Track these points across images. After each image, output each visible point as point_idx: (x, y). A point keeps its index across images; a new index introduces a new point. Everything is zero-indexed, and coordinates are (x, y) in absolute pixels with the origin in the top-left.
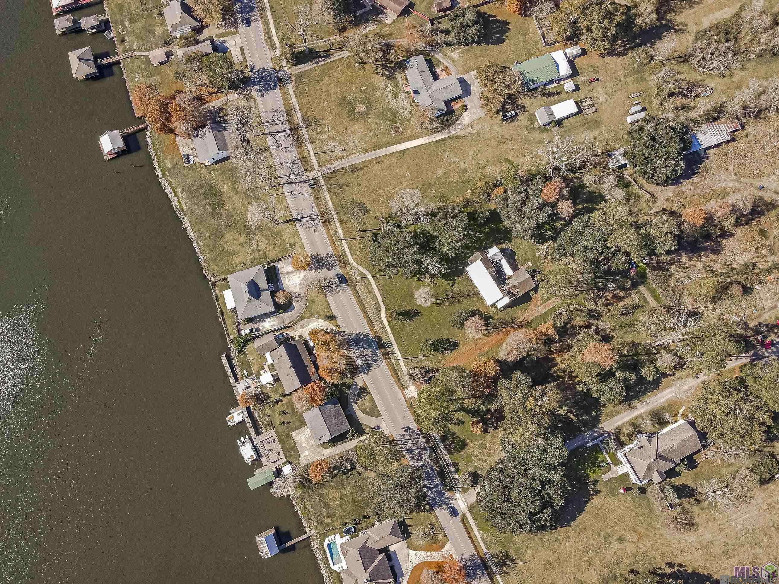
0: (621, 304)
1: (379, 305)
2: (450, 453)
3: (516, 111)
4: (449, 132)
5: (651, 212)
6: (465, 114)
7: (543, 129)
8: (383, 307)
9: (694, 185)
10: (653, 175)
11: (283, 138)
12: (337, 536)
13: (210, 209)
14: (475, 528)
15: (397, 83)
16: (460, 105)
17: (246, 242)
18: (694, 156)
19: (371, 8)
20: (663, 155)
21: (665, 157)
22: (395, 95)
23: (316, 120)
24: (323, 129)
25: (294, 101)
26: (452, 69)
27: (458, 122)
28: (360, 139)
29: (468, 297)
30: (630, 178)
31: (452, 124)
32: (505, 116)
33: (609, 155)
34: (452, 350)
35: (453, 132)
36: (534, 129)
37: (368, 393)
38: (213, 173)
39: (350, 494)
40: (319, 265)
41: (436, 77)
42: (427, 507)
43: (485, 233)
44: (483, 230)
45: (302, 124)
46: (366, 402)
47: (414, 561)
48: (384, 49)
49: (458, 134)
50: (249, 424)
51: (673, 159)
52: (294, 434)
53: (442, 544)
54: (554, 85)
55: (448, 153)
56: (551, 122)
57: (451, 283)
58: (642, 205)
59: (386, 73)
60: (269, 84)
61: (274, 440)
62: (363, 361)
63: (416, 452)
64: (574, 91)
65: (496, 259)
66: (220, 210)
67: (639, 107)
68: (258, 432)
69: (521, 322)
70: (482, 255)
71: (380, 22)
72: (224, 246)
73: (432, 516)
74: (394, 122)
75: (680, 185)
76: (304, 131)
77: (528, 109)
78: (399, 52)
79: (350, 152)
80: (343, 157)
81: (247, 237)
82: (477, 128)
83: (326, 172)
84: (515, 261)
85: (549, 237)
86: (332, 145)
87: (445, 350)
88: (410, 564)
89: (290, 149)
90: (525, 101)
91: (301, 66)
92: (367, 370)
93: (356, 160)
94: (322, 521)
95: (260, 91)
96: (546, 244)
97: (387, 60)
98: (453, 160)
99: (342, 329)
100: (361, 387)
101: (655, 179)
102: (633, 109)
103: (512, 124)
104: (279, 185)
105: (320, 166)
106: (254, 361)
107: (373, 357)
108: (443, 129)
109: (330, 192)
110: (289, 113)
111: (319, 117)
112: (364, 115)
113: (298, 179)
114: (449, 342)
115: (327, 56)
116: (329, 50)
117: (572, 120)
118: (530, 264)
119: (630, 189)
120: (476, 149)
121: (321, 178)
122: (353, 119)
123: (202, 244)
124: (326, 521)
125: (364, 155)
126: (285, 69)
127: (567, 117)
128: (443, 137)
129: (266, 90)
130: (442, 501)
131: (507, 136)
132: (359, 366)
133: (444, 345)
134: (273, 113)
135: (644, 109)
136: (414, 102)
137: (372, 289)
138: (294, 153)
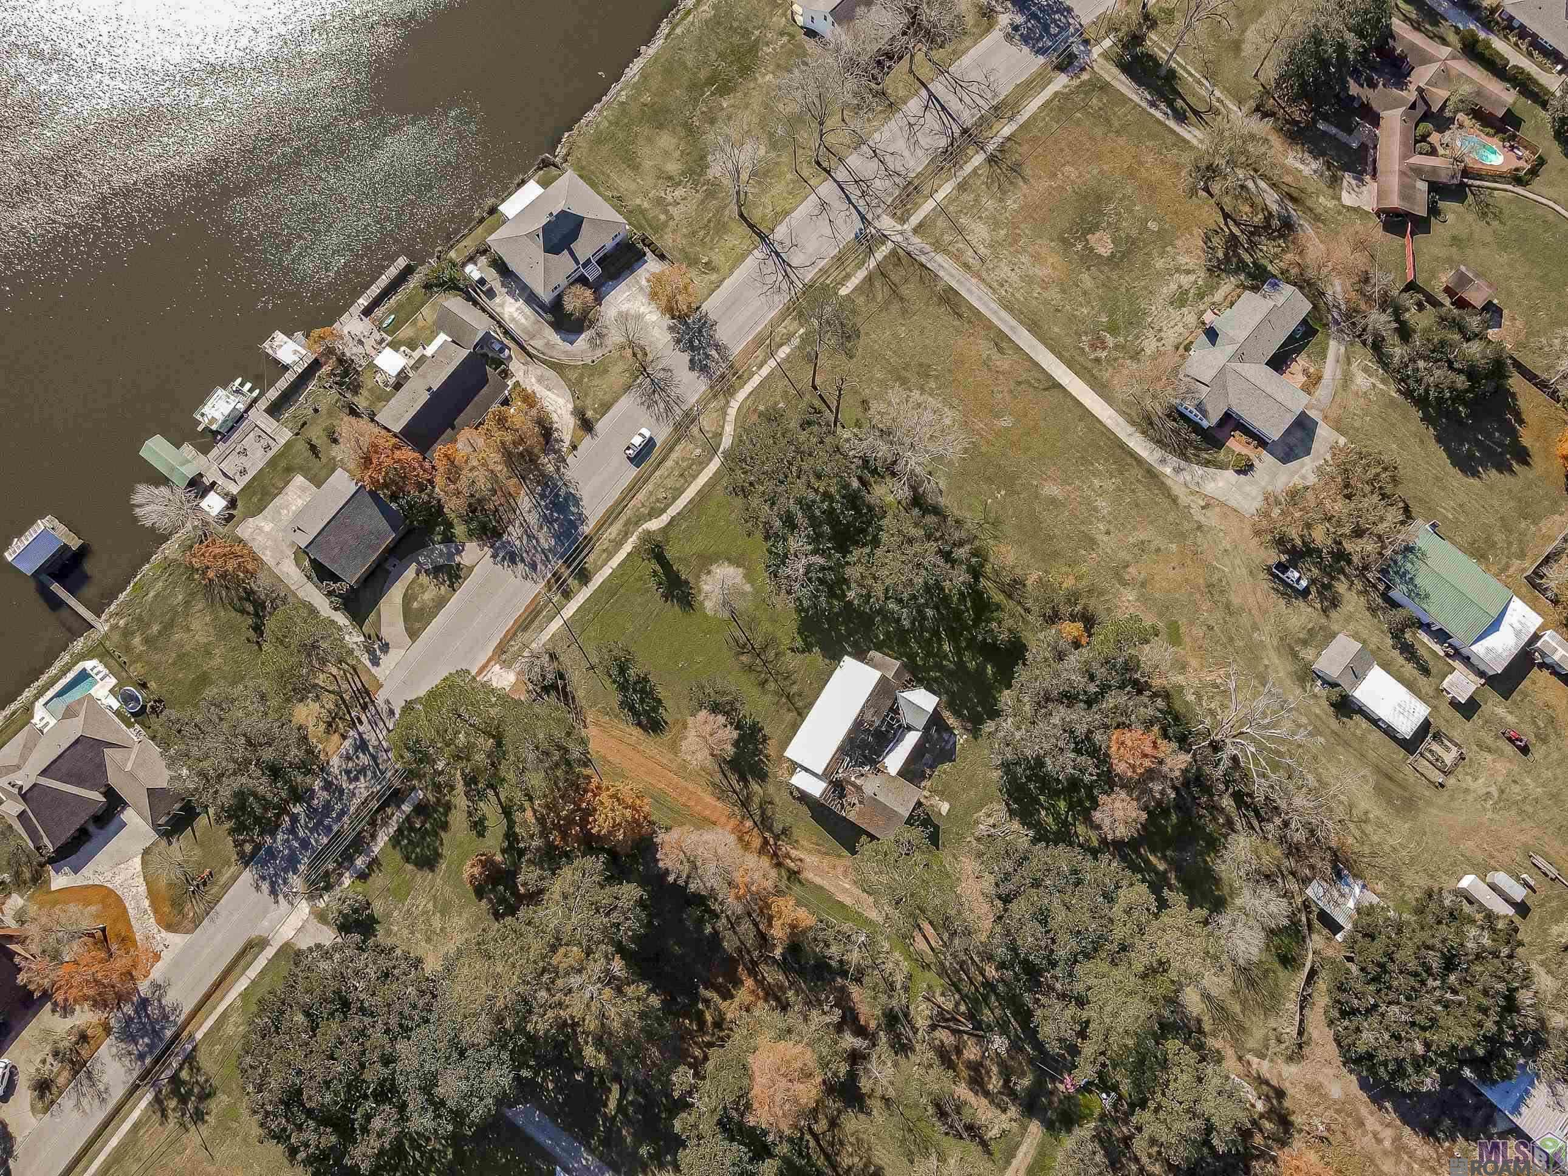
0: (963, 1091)
1: (663, 511)
2: (395, 841)
3: (1313, 590)
4: (1163, 461)
5: (1255, 1061)
6: (1230, 474)
7: (1307, 675)
8: (665, 518)
9: (1399, 1147)
10: (1354, 1012)
11: (937, 127)
12: (112, 681)
13: (703, 75)
14: (242, 984)
15: (1213, 289)
16: (1245, 451)
17: (670, 178)
18: (1477, 1108)
19: (1355, 145)
20: (1419, 1012)
21: (1420, 1019)
22: (1180, 300)
23: (1016, 169)
24: (1004, 193)
25: (1033, 106)
26: (1323, 392)
27: (1199, 470)
28: (1029, 280)
29: (784, 700)
30: (1310, 955)
31: (1187, 459)
32: (1282, 567)
33: (1339, 874)
34: (639, 724)
35: (1168, 470)
36: (1295, 655)
37: (451, 586)
38: (785, 39)
39: (217, 661)
40: (691, 341)
41: (1279, 362)
42: (248, 848)
43: (961, 664)
44: (967, 656)
45: (991, 148)
46: (430, 592)
47: (118, 880)
48: (1275, 223)
49: (1169, 482)
50: (283, 384)
51: (1427, 1045)
52: (299, 480)
53: (179, 923)
54: (1437, 648)
55: (1110, 484)
56: (1334, 685)
57: (799, 643)
58: (1258, 1029)
59: (1220, 254)
60: (1041, 37)
61: (268, 448)
62: (520, 539)
63: (364, 759)
64: (1454, 704)
65: (907, 717)
66: (713, 94)
67: (1519, 893)
68: (274, 410)
69: (788, 856)
70: (897, 675)
71: (1334, 182)
72: (641, 141)
73: (232, 869)
74: (1113, 330)
75: (1375, 1108)
76: (978, 159)
77: (1334, 614)
78: (1289, 256)
79: (984, 275)
80: (967, 266)
81: (683, 173)
82: (1211, 519)
83: (910, 248)
84: (932, 767)
85: (1039, 823)
86: (979, 232)
87: (632, 708)
88: (109, 874)
89: (920, 153)
90: (1352, 600)
91: (1123, 77)
92: (504, 558)
93: (974, 294)
94: (133, 633)
95: (1016, 28)
96: (1016, 825)
97: (1250, 241)
98: (1101, 503)
99: (570, 459)
100: (459, 564)
101: (1346, 1023)
102: (1502, 879)
103: (1274, 595)
104: (828, 172)
105: (915, 231)
106: (421, 323)
107: (539, 558)
108: (1160, 443)
109: (869, 279)
110: (1002, 110)
111: (1027, 171)
112: (1089, 257)
113: (862, 202)
114: (655, 709)
115: (1180, 117)
116: (1196, 113)
117: (1376, 736)
118: (945, 807)
119: (1282, 974)
120: (1159, 542)
121: (890, 245)
122: (1064, 241)
123: (623, 99)
124: (137, 641)
125: (994, 306)
126: (1096, 51)
127: (1375, 722)
128: (1144, 453)
129: (1025, 39)
130: (276, 875)
131: (1236, 601)
132: (505, 536)
133: (642, 701)
134: (981, 78)
135: (1522, 909)
136: (1187, 349)
137: (695, 477)
138: (915, 163)
